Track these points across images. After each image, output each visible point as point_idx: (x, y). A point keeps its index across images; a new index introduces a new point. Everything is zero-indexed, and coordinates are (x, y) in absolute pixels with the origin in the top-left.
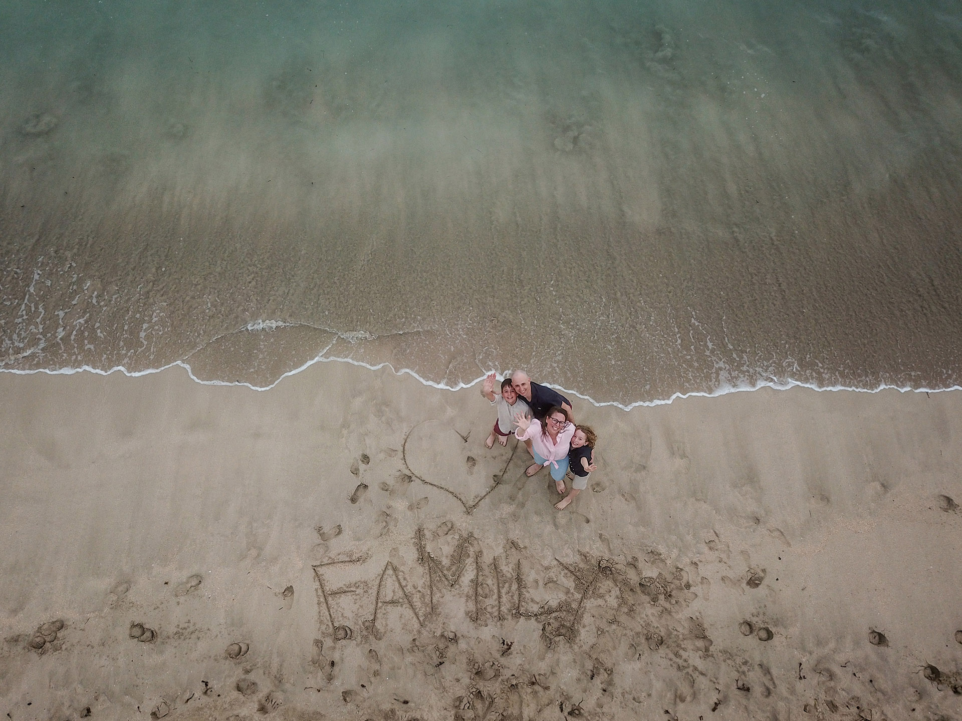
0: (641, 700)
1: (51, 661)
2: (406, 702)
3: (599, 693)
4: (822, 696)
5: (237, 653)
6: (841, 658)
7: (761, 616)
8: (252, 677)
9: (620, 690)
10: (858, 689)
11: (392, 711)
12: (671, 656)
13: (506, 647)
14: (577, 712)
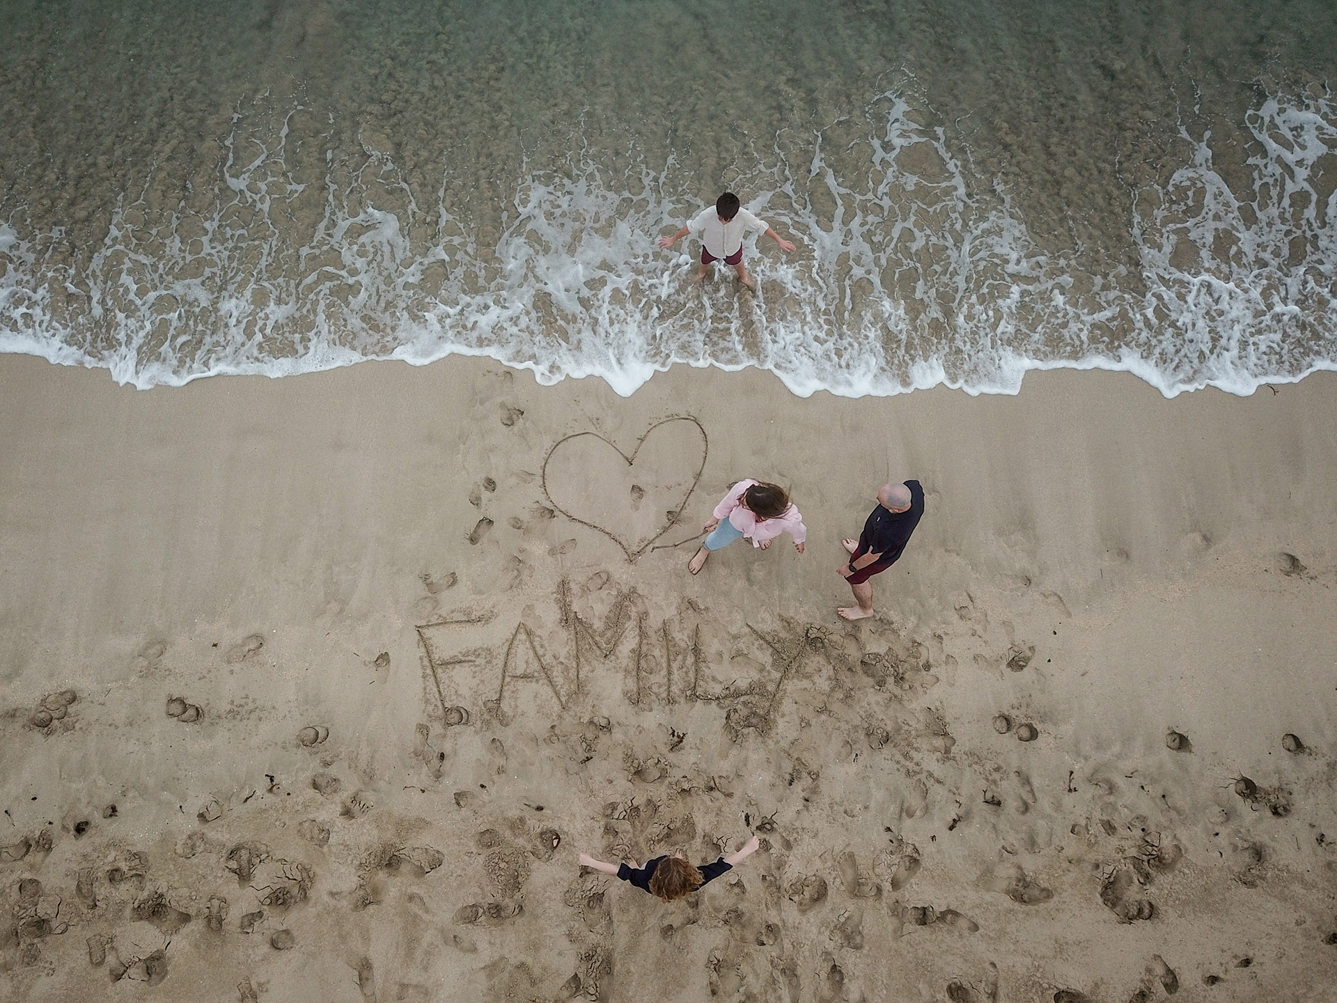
0: (855, 813)
1: (60, 744)
2: (540, 809)
3: (799, 805)
4: (1097, 815)
5: (313, 740)
6: (1127, 765)
7: (1023, 709)
8: (333, 771)
9: (827, 800)
10: (1145, 806)
11: (522, 820)
12: (899, 757)
13: (676, 739)
14: (768, 826)
